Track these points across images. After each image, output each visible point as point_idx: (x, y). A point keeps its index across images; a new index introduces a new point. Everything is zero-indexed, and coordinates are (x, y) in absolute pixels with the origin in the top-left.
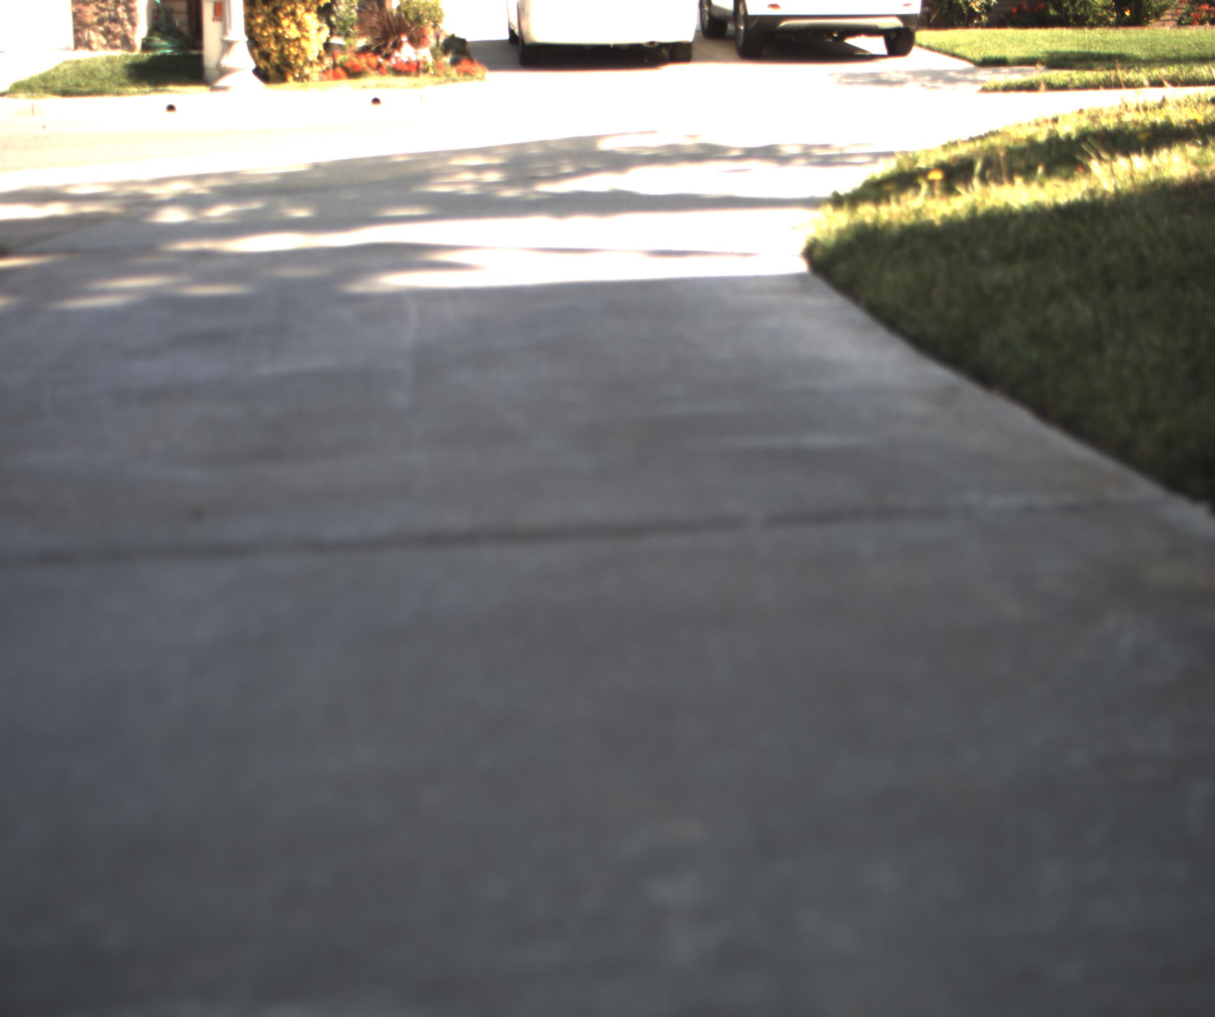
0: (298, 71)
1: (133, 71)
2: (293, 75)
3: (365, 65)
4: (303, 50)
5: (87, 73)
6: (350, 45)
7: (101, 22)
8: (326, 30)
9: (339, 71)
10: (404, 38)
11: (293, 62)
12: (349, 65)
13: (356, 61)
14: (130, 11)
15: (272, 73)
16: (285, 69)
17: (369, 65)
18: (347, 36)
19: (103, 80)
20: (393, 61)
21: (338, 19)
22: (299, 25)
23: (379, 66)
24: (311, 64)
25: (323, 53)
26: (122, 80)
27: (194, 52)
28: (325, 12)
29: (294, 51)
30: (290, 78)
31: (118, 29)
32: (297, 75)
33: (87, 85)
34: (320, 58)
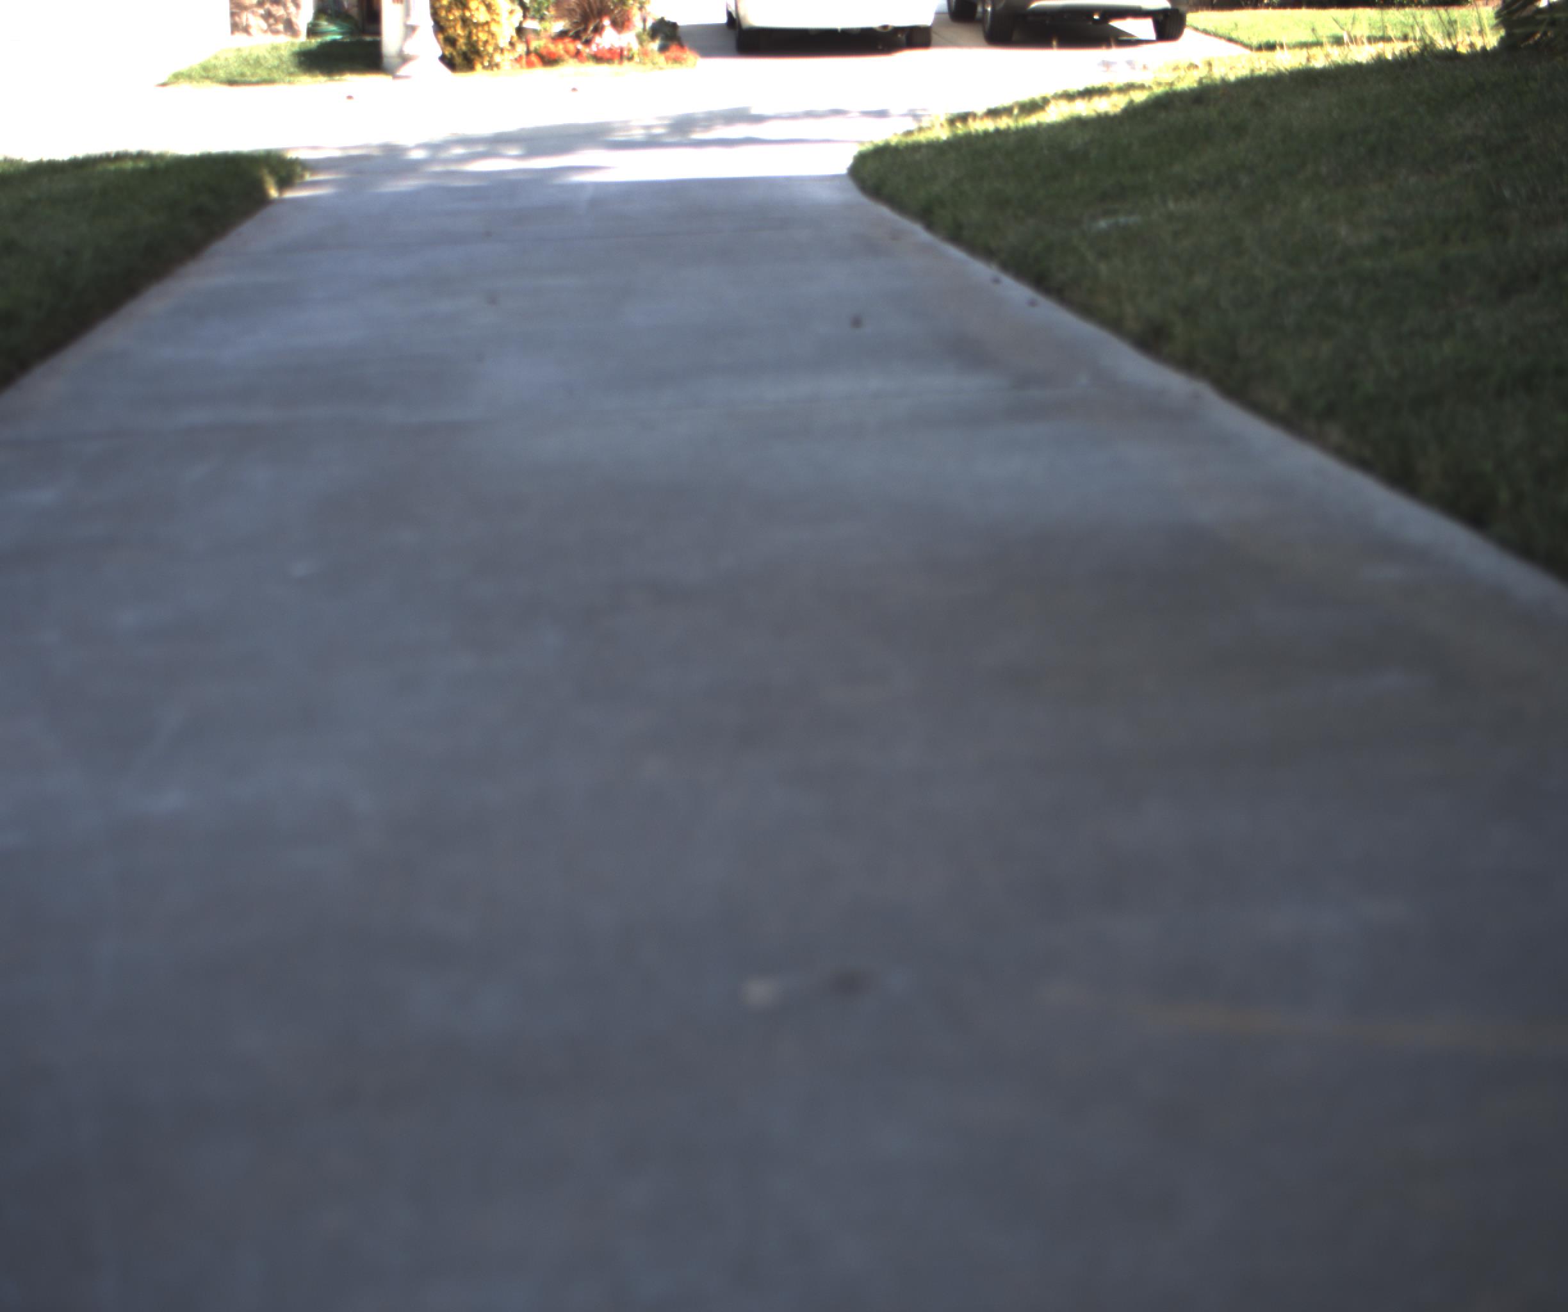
0: (487, 59)
1: (302, 58)
2: (482, 63)
3: (562, 52)
4: (493, 35)
5: (251, 62)
6: (545, 30)
7: (261, 4)
8: (519, 12)
9: (533, 58)
10: (606, 22)
11: (482, 49)
12: (544, 52)
13: (552, 47)
15: (458, 60)
16: (472, 57)
17: (567, 52)
18: (542, 18)
19: (270, 69)
20: (594, 48)
22: (489, 8)
23: (578, 54)
24: (502, 50)
25: (515, 38)
26: (292, 70)
27: (368, 38)
29: (483, 36)
30: (479, 67)
32: (486, 64)
33: (253, 75)
34: (512, 44)
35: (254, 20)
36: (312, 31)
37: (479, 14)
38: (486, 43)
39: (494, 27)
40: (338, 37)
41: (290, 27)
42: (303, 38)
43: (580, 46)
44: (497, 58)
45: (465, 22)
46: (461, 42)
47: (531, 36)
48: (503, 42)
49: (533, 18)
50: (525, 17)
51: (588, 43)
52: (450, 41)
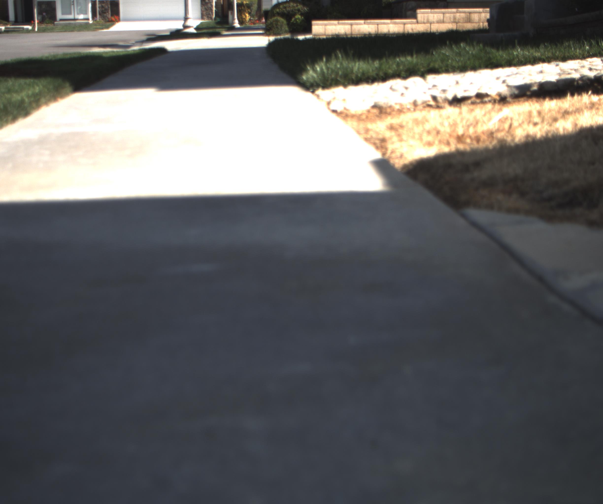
14: (212, 13)
21: (252, 15)
22: (246, 16)
31: (209, 16)
35: (205, 17)
36: (215, 19)
38: (245, 21)
39: (246, 19)
40: (219, 21)
41: (211, 18)
42: (214, 21)
43: (259, 22)
44: (246, 24)
45: (242, 18)
46: (241, 21)
47: (252, 20)
48: (247, 21)
49: (252, 18)
50: (251, 17)
51: (260, 21)
52: (239, 21)
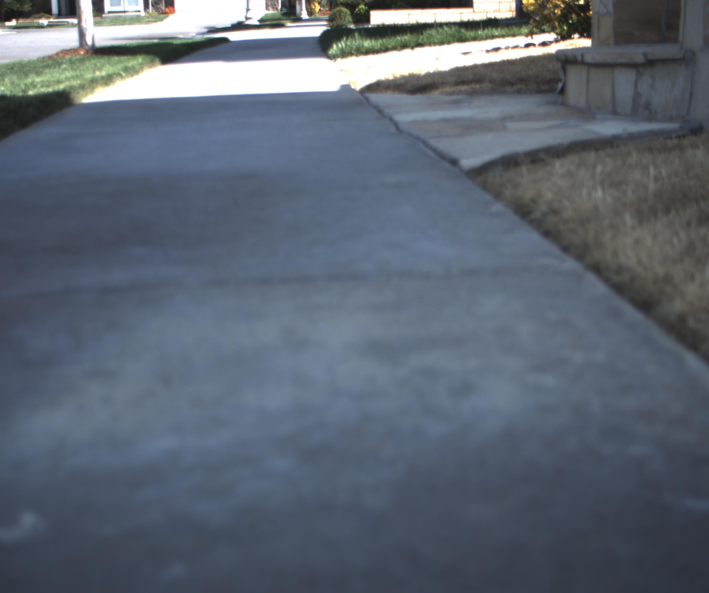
4: (315, 11)
7: (272, 5)
8: (319, 7)
9: (322, 15)
13: (325, 13)
14: (278, 3)
16: (312, 14)
17: (328, 13)
18: (324, 8)
21: (322, 5)
22: (315, 6)
24: (317, 13)
27: (292, 12)
28: (319, 3)
29: (313, 11)
31: (275, 7)
34: (318, 12)
35: (270, 8)
36: (281, 10)
37: (313, 7)
39: (315, 9)
40: (286, 11)
41: (277, 9)
42: (279, 12)
45: (311, 9)
46: (310, 12)
47: (322, 11)
50: (321, 8)
52: (308, 12)
